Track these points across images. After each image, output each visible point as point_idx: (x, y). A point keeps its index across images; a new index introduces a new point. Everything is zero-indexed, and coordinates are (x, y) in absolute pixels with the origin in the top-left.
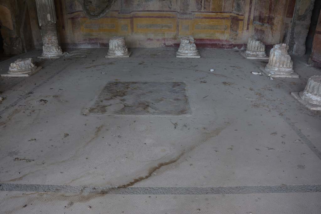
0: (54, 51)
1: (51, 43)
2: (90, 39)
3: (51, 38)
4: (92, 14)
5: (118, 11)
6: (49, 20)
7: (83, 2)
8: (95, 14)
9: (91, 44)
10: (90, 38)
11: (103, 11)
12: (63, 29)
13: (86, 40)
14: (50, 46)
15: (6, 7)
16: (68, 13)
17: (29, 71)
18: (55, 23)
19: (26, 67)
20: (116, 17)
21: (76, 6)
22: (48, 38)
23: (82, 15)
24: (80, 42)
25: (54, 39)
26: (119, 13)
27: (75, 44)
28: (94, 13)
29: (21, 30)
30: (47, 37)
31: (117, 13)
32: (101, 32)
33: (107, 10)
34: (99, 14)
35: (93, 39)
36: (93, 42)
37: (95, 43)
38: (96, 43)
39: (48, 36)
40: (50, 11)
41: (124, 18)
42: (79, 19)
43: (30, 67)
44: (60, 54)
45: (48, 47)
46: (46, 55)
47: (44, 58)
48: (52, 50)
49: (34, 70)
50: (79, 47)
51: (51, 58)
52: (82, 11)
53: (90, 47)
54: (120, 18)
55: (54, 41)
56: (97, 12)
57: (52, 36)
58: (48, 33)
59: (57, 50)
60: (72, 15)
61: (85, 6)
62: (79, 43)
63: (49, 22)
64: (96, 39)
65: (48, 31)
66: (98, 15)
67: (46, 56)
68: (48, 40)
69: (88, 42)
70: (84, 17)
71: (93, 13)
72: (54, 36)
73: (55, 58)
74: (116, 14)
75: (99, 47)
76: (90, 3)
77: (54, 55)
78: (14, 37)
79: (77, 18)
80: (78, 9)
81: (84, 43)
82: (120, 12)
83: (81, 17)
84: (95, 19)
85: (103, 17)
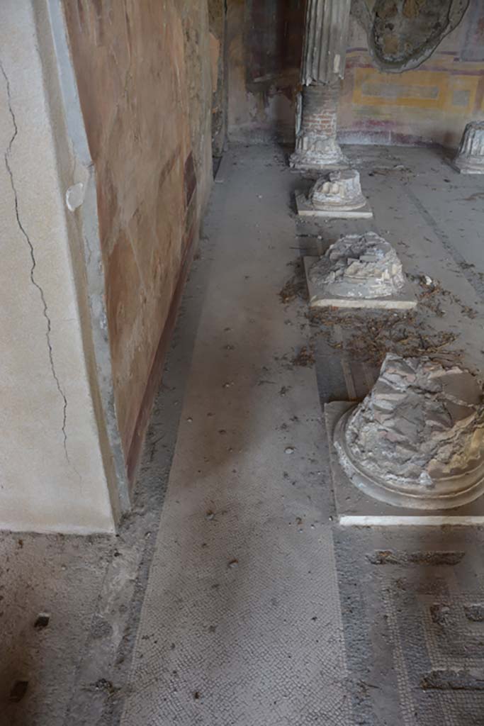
0: (331, 150)
1: (327, 131)
2: (372, 123)
3: (330, 117)
4: (387, 58)
5: (454, 53)
6: (336, 70)
7: (372, 25)
8: (394, 59)
9: (371, 135)
10: (372, 119)
11: (416, 53)
13: (361, 123)
14: (323, 136)
20: (445, 70)
22: (322, 117)
23: (363, 61)
24: (346, 128)
25: (334, 121)
26: (457, 60)
28: (394, 57)
30: (321, 115)
31: (452, 60)
32: (403, 107)
33: (429, 49)
34: (406, 59)
35: (378, 123)
36: (378, 129)
37: (381, 132)
38: (384, 134)
39: (325, 112)
41: (466, 73)
45: (318, 139)
47: (307, 167)
48: (327, 148)
51: (327, 168)
52: (366, 50)
53: (367, 141)
54: (455, 72)
55: (333, 126)
56: (401, 54)
57: (333, 112)
58: (324, 103)
59: (337, 147)
61: (374, 36)
62: (343, 130)
63: (334, 75)
64: (387, 122)
65: (327, 99)
66: (403, 62)
67: (315, 162)
68: (322, 122)
69: (364, 129)
70: (368, 66)
71: (391, 57)
74: (448, 61)
75: (388, 144)
76: (388, 29)
77: (333, 162)
80: (354, 44)
81: (355, 132)
82: (458, 57)
83: (361, 66)
84: (394, 73)
85: (413, 68)
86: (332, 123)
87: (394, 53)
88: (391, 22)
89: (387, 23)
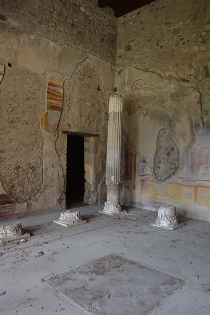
0: (111, 208)
1: (111, 201)
2: (155, 203)
3: (112, 196)
4: (159, 178)
5: (183, 178)
6: (113, 181)
7: (153, 167)
8: (162, 179)
9: (155, 207)
10: (155, 201)
11: (170, 177)
12: (134, 189)
13: (151, 202)
14: (110, 203)
15: (91, 167)
16: (140, 176)
17: (71, 223)
18: (118, 184)
19: (70, 219)
20: (180, 184)
21: (146, 170)
22: (109, 196)
23: (150, 179)
25: (114, 198)
26: (184, 181)
27: (141, 204)
28: (162, 178)
29: (99, 185)
31: (182, 181)
32: (165, 197)
33: (173, 176)
35: (157, 203)
36: (157, 205)
39: (110, 194)
40: (114, 173)
41: (188, 186)
42: (148, 182)
43: (74, 219)
44: (116, 212)
46: (105, 210)
49: (76, 222)
50: (144, 208)
51: (108, 214)
52: (151, 175)
54: (184, 185)
55: (114, 200)
56: (164, 177)
57: (113, 195)
59: (115, 207)
60: (143, 178)
61: (154, 170)
62: (145, 204)
63: (112, 182)
64: (160, 203)
65: (110, 190)
66: (165, 180)
68: (110, 198)
69: (152, 204)
70: (152, 181)
72: (114, 195)
73: (110, 215)
74: (180, 181)
76: (158, 168)
77: (111, 212)
78: (92, 190)
79: (146, 180)
80: (148, 173)
81: (149, 205)
82: (184, 179)
83: (150, 180)
84: (161, 184)
85: (168, 183)
86: (113, 199)
87: (162, 177)
88: (160, 166)
89: (158, 166)
